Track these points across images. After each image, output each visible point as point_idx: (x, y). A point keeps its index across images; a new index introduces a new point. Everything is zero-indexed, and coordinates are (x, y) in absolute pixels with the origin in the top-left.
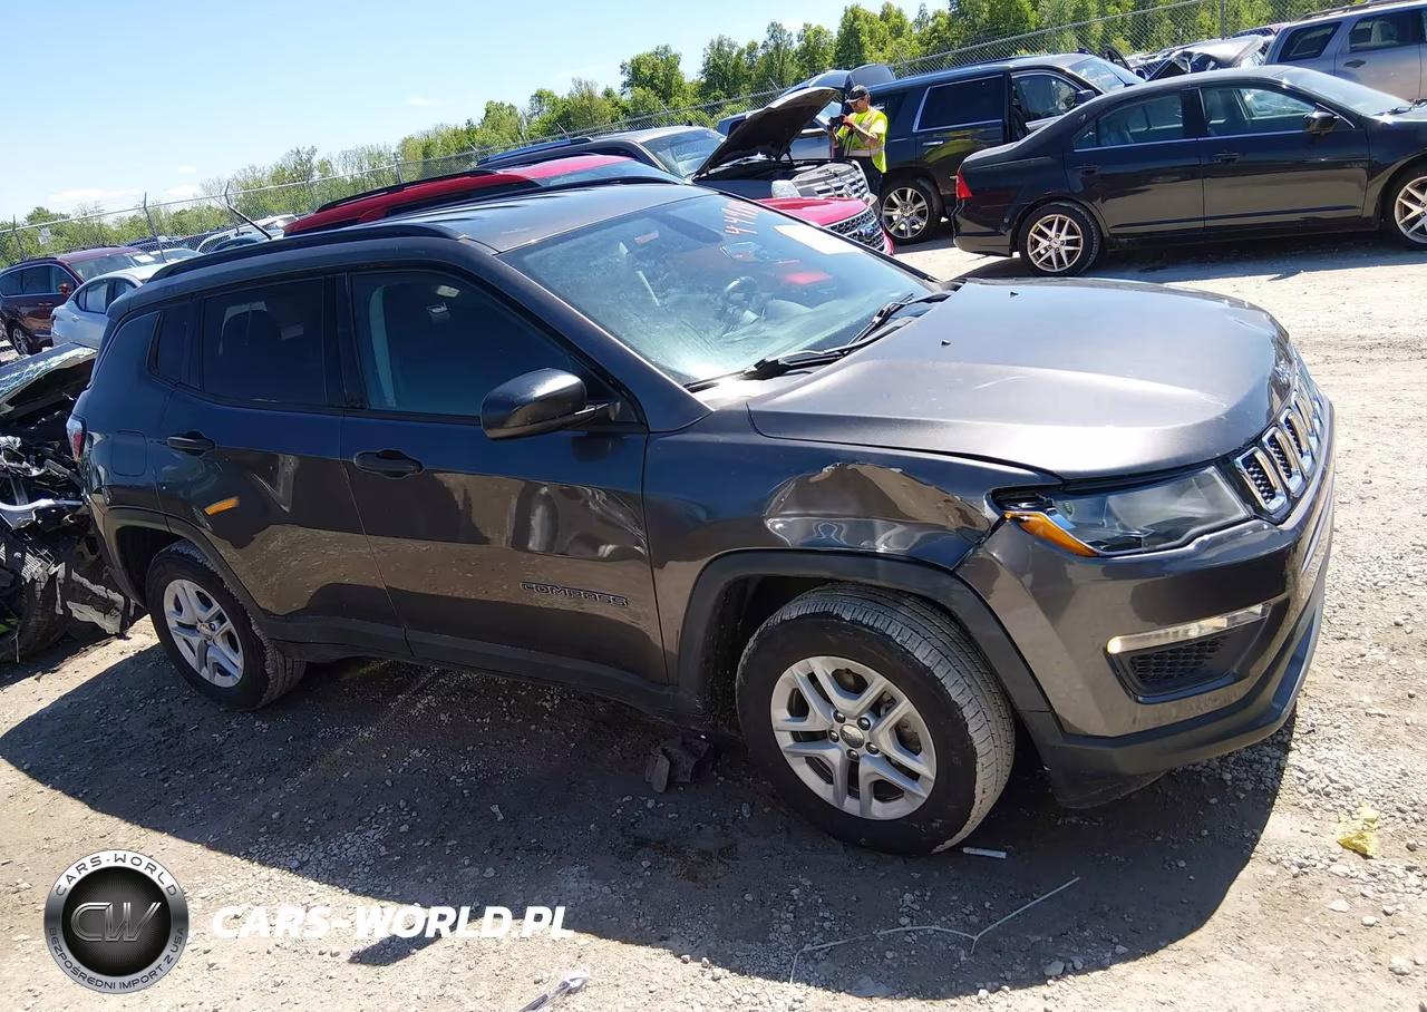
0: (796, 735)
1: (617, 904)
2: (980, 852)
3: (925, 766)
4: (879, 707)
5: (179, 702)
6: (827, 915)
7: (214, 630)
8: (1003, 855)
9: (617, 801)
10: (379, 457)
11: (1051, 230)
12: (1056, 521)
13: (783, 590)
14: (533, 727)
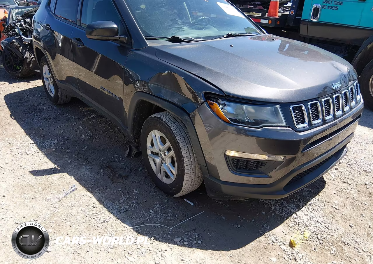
2: (188, 201)
3: (175, 172)
4: (169, 150)
6: (135, 202)
7: (51, 80)
8: (193, 204)
9: (114, 155)
10: (77, 40)
14: (111, 130)
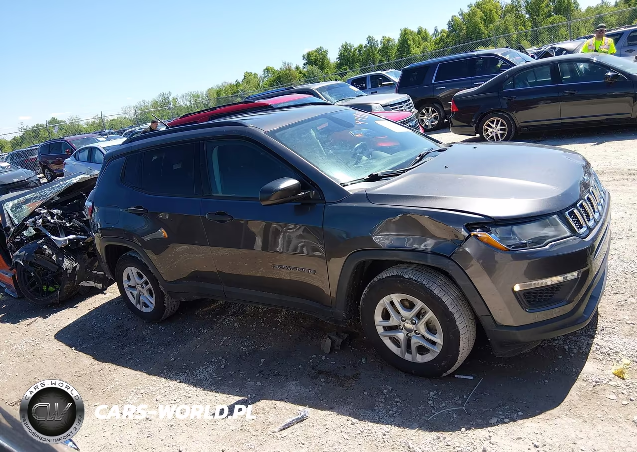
0: (385, 328)
1: (312, 395)
2: (462, 377)
3: (439, 339)
4: (419, 315)
5: (126, 319)
6: (398, 400)
7: (143, 288)
8: (472, 378)
9: (310, 357)
10: (216, 214)
11: (493, 124)
12: (492, 237)
13: (381, 266)
14: (274, 328)
